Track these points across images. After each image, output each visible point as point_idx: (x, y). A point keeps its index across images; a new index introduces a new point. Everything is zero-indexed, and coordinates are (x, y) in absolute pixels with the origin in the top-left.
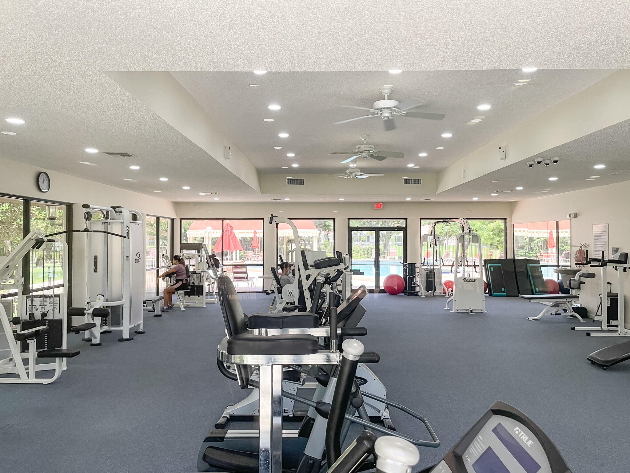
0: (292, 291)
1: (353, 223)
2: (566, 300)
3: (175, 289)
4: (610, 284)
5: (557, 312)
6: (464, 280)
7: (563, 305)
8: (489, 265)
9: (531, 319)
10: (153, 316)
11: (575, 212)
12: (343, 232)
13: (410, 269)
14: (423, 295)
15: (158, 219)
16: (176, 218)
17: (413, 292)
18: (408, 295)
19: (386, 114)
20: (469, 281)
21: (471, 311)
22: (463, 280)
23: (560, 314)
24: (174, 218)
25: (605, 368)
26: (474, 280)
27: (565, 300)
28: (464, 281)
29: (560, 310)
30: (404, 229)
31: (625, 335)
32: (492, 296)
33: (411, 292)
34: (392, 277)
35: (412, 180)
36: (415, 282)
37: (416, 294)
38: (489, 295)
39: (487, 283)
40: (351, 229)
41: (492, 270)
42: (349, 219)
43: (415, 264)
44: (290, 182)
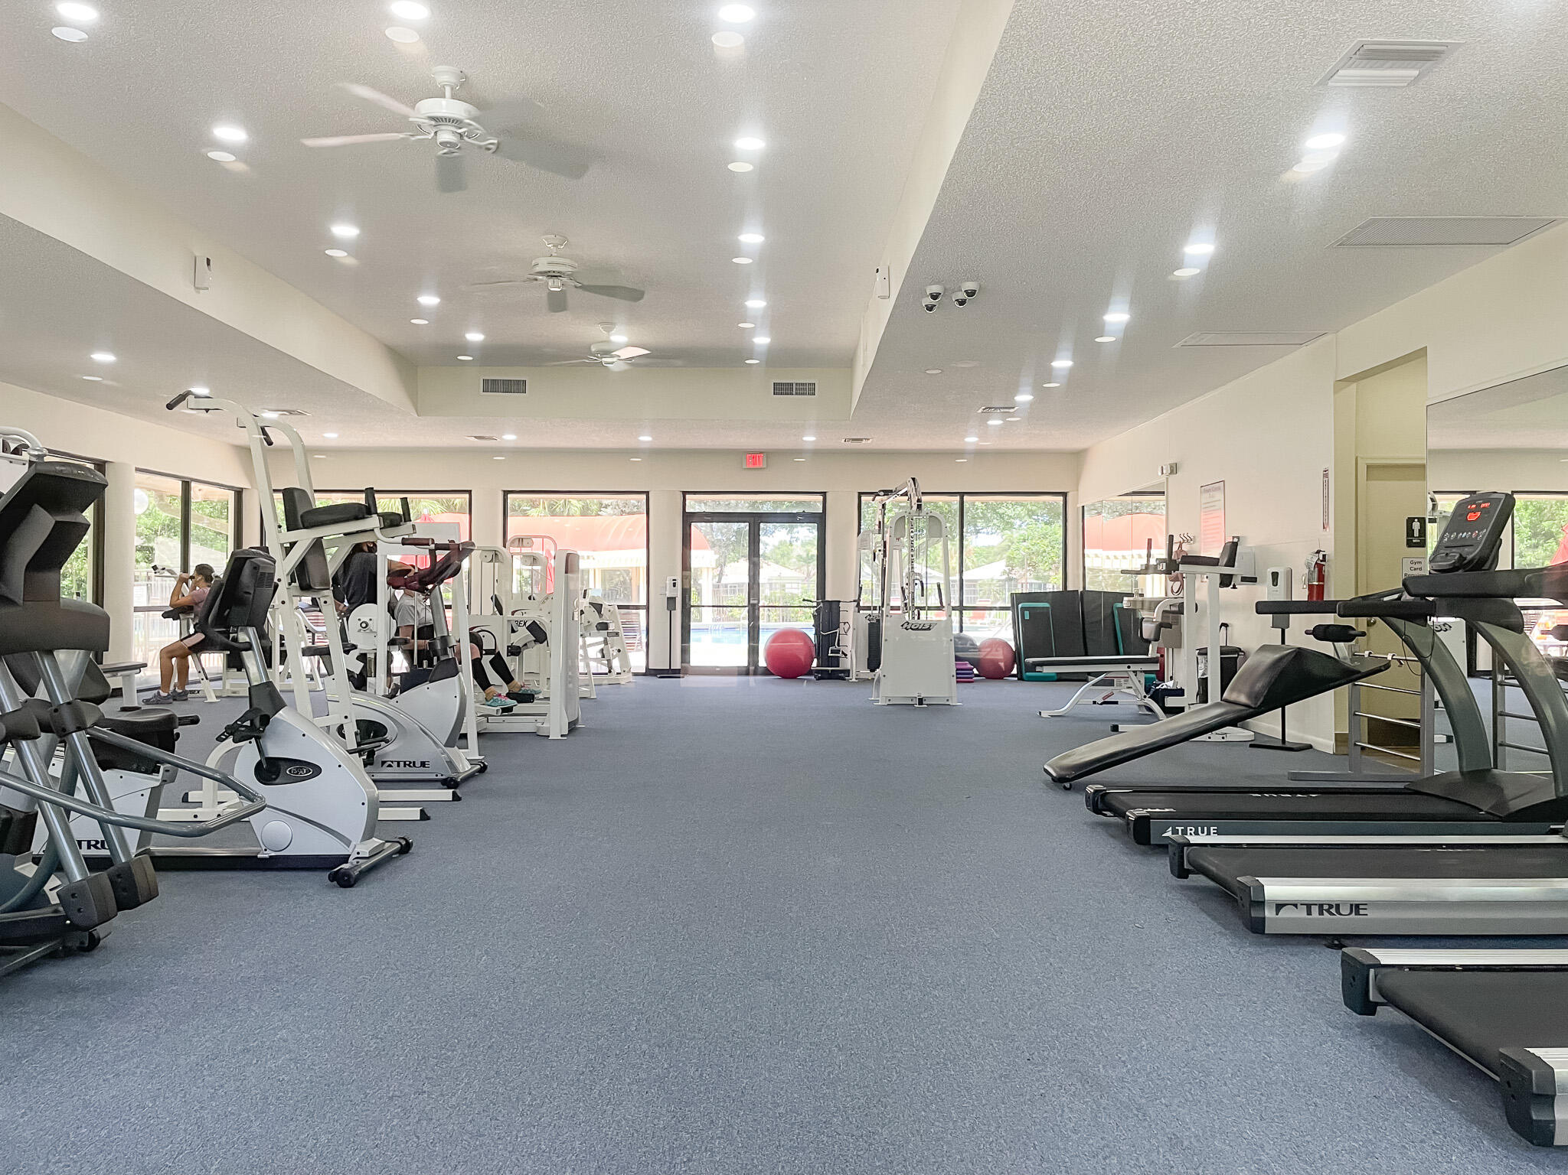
0: (368, 621)
1: (694, 505)
2: (1129, 667)
3: (190, 648)
4: (1226, 625)
5: (1108, 696)
6: (905, 626)
7: (1122, 680)
8: (1020, 606)
9: (1045, 714)
10: (119, 709)
11: (1173, 461)
12: (669, 525)
13: (828, 615)
14: (854, 677)
15: (186, 485)
16: (249, 487)
17: (832, 670)
18: (819, 679)
19: (446, 135)
20: (917, 629)
21: (921, 701)
22: (902, 626)
23: (1116, 703)
24: (242, 489)
25: (1067, 785)
26: (930, 626)
27: (1124, 667)
28: (906, 629)
29: (1114, 692)
30: (820, 520)
31: (1223, 738)
32: (1023, 680)
33: (828, 671)
34: (783, 636)
35: (794, 385)
36: (839, 645)
37: (841, 676)
38: (1018, 679)
39: (1015, 652)
40: (688, 518)
41: (1027, 617)
42: (684, 493)
43: (840, 602)
44: (491, 386)
